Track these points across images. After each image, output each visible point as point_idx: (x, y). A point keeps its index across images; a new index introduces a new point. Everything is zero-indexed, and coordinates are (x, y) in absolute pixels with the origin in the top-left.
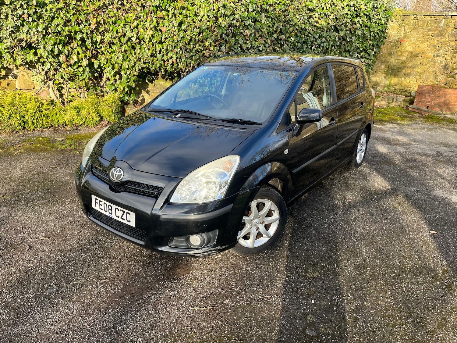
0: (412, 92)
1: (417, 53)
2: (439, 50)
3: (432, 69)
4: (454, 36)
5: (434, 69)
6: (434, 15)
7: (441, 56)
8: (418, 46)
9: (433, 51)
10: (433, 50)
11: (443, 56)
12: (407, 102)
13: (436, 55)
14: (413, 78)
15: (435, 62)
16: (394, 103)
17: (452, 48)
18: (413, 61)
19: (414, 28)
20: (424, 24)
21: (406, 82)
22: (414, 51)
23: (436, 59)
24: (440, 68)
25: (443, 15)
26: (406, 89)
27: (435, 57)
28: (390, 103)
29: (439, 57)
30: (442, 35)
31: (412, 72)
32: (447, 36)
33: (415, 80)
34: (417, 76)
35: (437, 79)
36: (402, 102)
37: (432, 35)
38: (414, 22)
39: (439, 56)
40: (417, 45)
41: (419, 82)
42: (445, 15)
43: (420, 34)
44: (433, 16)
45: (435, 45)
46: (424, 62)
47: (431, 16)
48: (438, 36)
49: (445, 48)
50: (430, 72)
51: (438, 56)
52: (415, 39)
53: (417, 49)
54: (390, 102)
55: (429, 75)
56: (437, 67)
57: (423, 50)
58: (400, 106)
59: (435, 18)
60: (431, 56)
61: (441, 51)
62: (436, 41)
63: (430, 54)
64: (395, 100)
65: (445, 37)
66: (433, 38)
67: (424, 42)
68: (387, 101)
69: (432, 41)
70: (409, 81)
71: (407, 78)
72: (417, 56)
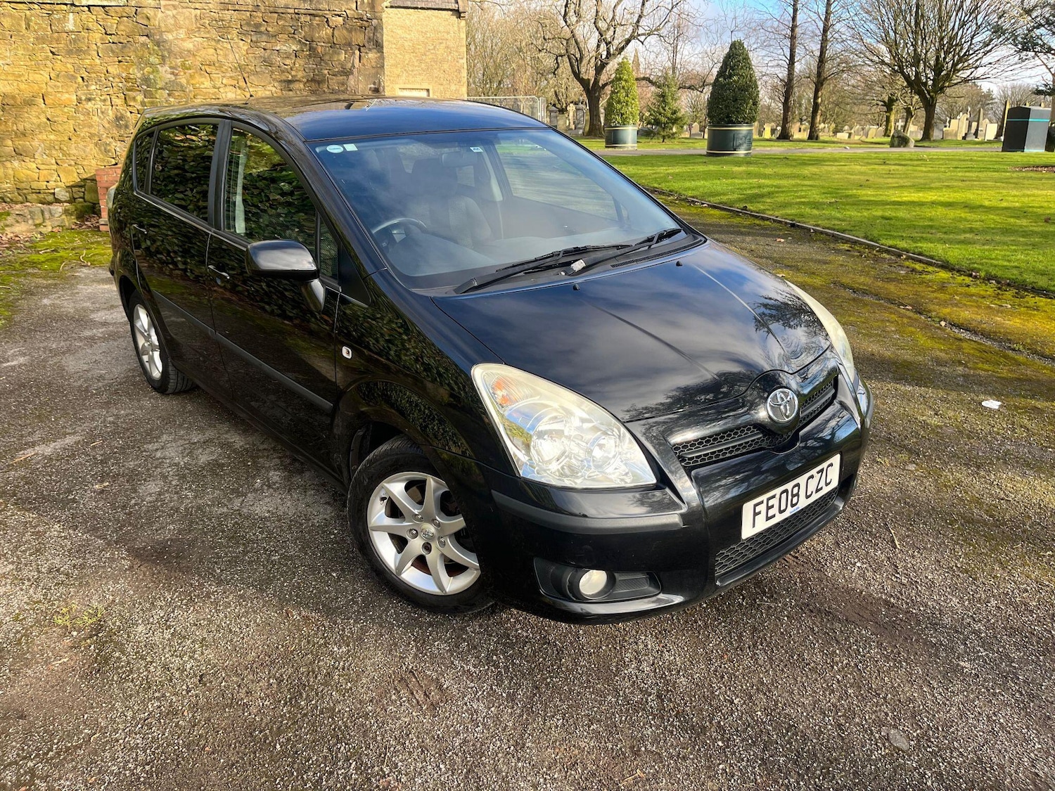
0: (56, 190)
1: (27, 95)
2: (87, 86)
3: (86, 129)
4: (112, 51)
5: (92, 131)
6: (38, 3)
7: (97, 99)
8: (23, 79)
9: (71, 89)
10: (71, 86)
11: (102, 98)
12: (71, 215)
13: (83, 98)
14: (45, 156)
15: (88, 114)
16: (48, 223)
17: (117, 80)
18: (26, 115)
20: (20, 25)
21: (29, 169)
22: (17, 92)
23: (87, 106)
24: (107, 125)
25: (66, 4)
26: (35, 185)
27: (84, 103)
28: (40, 225)
29: (93, 102)
30: (79, 51)
31: (36, 143)
32: (96, 53)
33: (54, 161)
34: (54, 152)
35: (109, 151)
36: (64, 217)
37: (53, 50)
39: (94, 99)
40: (20, 76)
41: (66, 165)
42: (73, 5)
43: (16, 49)
44: (36, 6)
45: (72, 75)
46: (57, 116)
47: (31, 6)
48: (70, 52)
49: (100, 81)
50: (84, 138)
51: (90, 100)
52: (8, 61)
53: (23, 86)
54: (37, 222)
55: (85, 146)
56: (98, 126)
57: (42, 88)
58: (62, 227)
59: (44, 11)
60: (70, 100)
61: (93, 87)
62: (69, 66)
63: (67, 96)
64: (47, 215)
65: (89, 55)
66: (59, 57)
67: (37, 68)
68: (30, 222)
69: (58, 66)
70: (34, 166)
71: (27, 159)
72: (29, 103)
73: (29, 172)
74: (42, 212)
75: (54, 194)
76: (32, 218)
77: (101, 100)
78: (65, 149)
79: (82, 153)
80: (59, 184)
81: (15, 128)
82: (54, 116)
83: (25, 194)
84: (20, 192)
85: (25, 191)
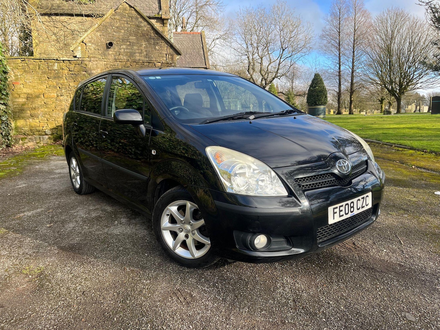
0: (46, 130)
1: (37, 94)
2: (61, 90)
3: (60, 107)
4: (72, 77)
5: (62, 107)
6: (44, 59)
7: (65, 95)
8: (36, 88)
9: (55, 92)
10: (55, 90)
11: (67, 95)
12: (51, 139)
13: (59, 95)
14: (43, 117)
15: (61, 101)
16: (42, 142)
17: (73, 88)
18: (36, 101)
19: (25, 71)
20: (36, 68)
21: (36, 122)
22: (33, 92)
23: (60, 98)
25: (54, 60)
26: (38, 128)
27: (59, 97)
28: (38, 143)
29: (63, 96)
30: (59, 77)
31: (39, 112)
32: (65, 78)
33: (46, 119)
34: (46, 116)
36: (48, 140)
37: (48, 77)
38: (22, 66)
39: (64, 95)
40: (35, 86)
41: (51, 121)
42: (57, 60)
43: (34, 76)
44: (43, 61)
45: (55, 86)
46: (48, 102)
47: (41, 60)
48: (55, 78)
49: (66, 88)
50: (59, 110)
51: (62, 96)
52: (31, 81)
53: (36, 90)
54: (37, 142)
55: (59, 113)
56: (65, 105)
57: (43, 91)
58: (47, 144)
59: (46, 62)
60: (54, 96)
61: (64, 91)
62: (54, 83)
63: (53, 94)
64: (41, 139)
65: (63, 78)
66: (51, 79)
67: (41, 84)
68: (35, 142)
69: (50, 83)
70: (38, 121)
71: (35, 118)
72: (38, 97)
73: (35, 123)
74: (40, 138)
75: (45, 132)
76: (36, 140)
77: (66, 96)
78: (51, 114)
79: (57, 116)
80: (48, 128)
81: (31, 106)
82: (47, 102)
83: (33, 132)
84: (32, 131)
85: (33, 131)
